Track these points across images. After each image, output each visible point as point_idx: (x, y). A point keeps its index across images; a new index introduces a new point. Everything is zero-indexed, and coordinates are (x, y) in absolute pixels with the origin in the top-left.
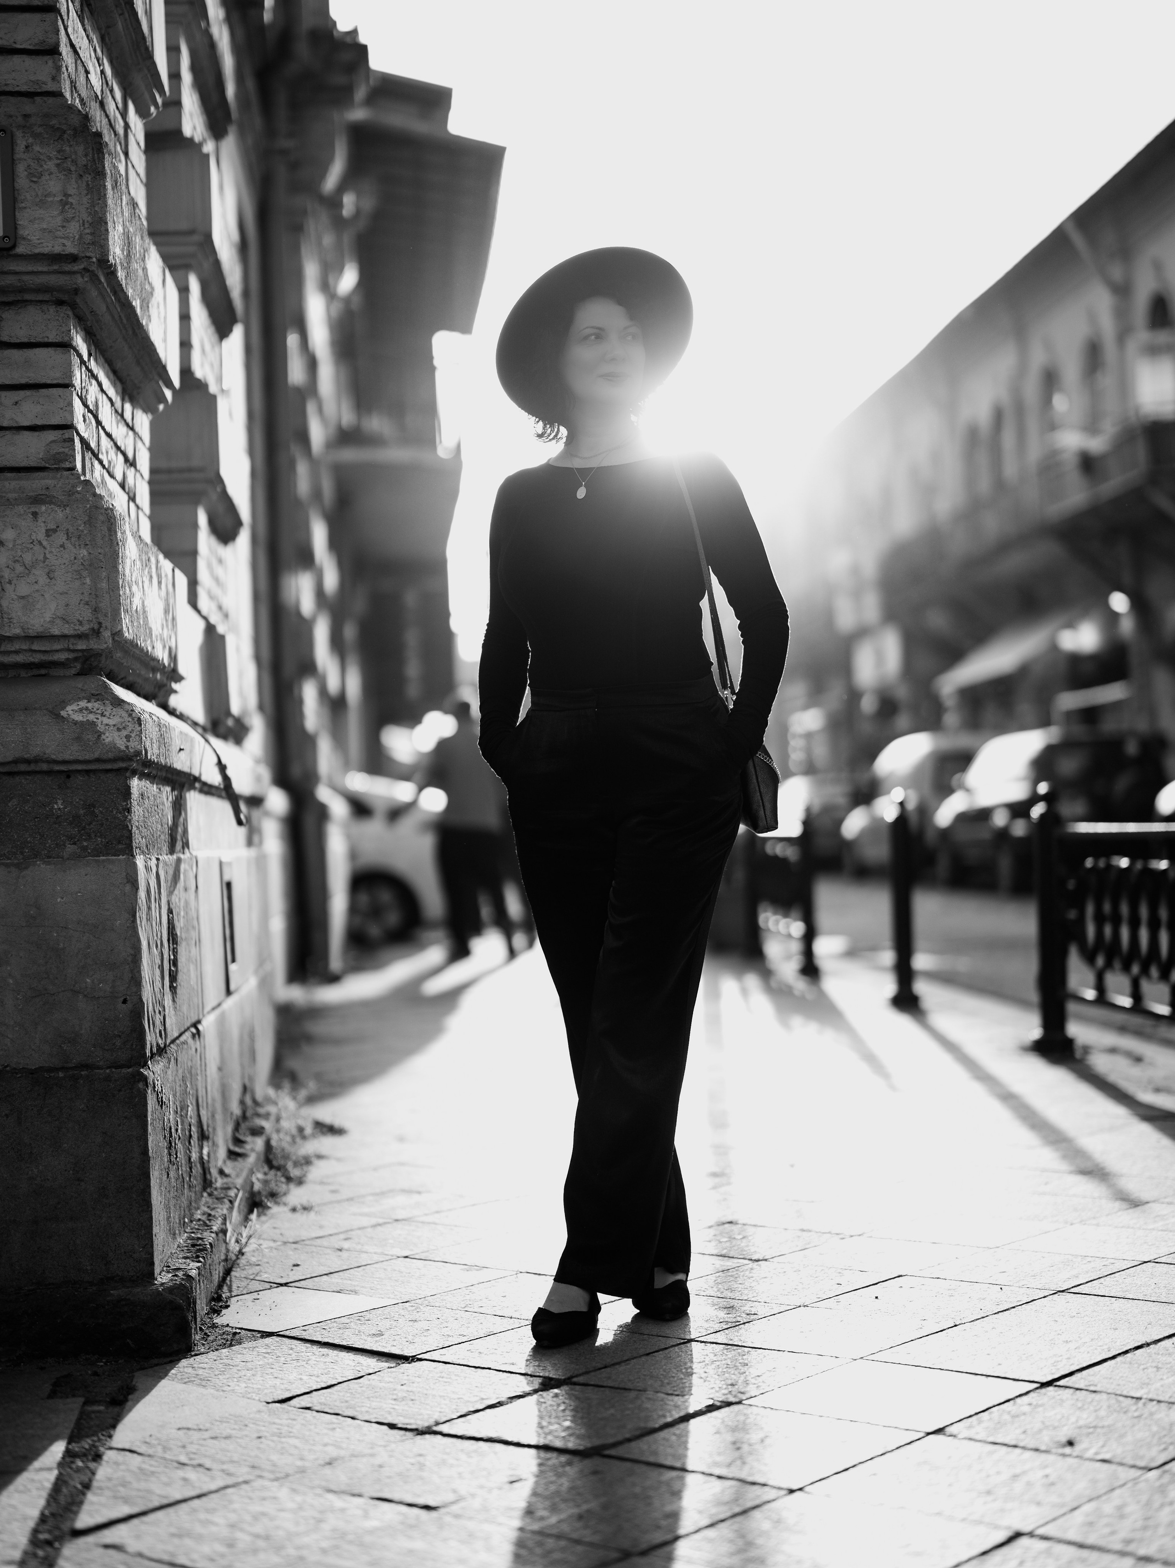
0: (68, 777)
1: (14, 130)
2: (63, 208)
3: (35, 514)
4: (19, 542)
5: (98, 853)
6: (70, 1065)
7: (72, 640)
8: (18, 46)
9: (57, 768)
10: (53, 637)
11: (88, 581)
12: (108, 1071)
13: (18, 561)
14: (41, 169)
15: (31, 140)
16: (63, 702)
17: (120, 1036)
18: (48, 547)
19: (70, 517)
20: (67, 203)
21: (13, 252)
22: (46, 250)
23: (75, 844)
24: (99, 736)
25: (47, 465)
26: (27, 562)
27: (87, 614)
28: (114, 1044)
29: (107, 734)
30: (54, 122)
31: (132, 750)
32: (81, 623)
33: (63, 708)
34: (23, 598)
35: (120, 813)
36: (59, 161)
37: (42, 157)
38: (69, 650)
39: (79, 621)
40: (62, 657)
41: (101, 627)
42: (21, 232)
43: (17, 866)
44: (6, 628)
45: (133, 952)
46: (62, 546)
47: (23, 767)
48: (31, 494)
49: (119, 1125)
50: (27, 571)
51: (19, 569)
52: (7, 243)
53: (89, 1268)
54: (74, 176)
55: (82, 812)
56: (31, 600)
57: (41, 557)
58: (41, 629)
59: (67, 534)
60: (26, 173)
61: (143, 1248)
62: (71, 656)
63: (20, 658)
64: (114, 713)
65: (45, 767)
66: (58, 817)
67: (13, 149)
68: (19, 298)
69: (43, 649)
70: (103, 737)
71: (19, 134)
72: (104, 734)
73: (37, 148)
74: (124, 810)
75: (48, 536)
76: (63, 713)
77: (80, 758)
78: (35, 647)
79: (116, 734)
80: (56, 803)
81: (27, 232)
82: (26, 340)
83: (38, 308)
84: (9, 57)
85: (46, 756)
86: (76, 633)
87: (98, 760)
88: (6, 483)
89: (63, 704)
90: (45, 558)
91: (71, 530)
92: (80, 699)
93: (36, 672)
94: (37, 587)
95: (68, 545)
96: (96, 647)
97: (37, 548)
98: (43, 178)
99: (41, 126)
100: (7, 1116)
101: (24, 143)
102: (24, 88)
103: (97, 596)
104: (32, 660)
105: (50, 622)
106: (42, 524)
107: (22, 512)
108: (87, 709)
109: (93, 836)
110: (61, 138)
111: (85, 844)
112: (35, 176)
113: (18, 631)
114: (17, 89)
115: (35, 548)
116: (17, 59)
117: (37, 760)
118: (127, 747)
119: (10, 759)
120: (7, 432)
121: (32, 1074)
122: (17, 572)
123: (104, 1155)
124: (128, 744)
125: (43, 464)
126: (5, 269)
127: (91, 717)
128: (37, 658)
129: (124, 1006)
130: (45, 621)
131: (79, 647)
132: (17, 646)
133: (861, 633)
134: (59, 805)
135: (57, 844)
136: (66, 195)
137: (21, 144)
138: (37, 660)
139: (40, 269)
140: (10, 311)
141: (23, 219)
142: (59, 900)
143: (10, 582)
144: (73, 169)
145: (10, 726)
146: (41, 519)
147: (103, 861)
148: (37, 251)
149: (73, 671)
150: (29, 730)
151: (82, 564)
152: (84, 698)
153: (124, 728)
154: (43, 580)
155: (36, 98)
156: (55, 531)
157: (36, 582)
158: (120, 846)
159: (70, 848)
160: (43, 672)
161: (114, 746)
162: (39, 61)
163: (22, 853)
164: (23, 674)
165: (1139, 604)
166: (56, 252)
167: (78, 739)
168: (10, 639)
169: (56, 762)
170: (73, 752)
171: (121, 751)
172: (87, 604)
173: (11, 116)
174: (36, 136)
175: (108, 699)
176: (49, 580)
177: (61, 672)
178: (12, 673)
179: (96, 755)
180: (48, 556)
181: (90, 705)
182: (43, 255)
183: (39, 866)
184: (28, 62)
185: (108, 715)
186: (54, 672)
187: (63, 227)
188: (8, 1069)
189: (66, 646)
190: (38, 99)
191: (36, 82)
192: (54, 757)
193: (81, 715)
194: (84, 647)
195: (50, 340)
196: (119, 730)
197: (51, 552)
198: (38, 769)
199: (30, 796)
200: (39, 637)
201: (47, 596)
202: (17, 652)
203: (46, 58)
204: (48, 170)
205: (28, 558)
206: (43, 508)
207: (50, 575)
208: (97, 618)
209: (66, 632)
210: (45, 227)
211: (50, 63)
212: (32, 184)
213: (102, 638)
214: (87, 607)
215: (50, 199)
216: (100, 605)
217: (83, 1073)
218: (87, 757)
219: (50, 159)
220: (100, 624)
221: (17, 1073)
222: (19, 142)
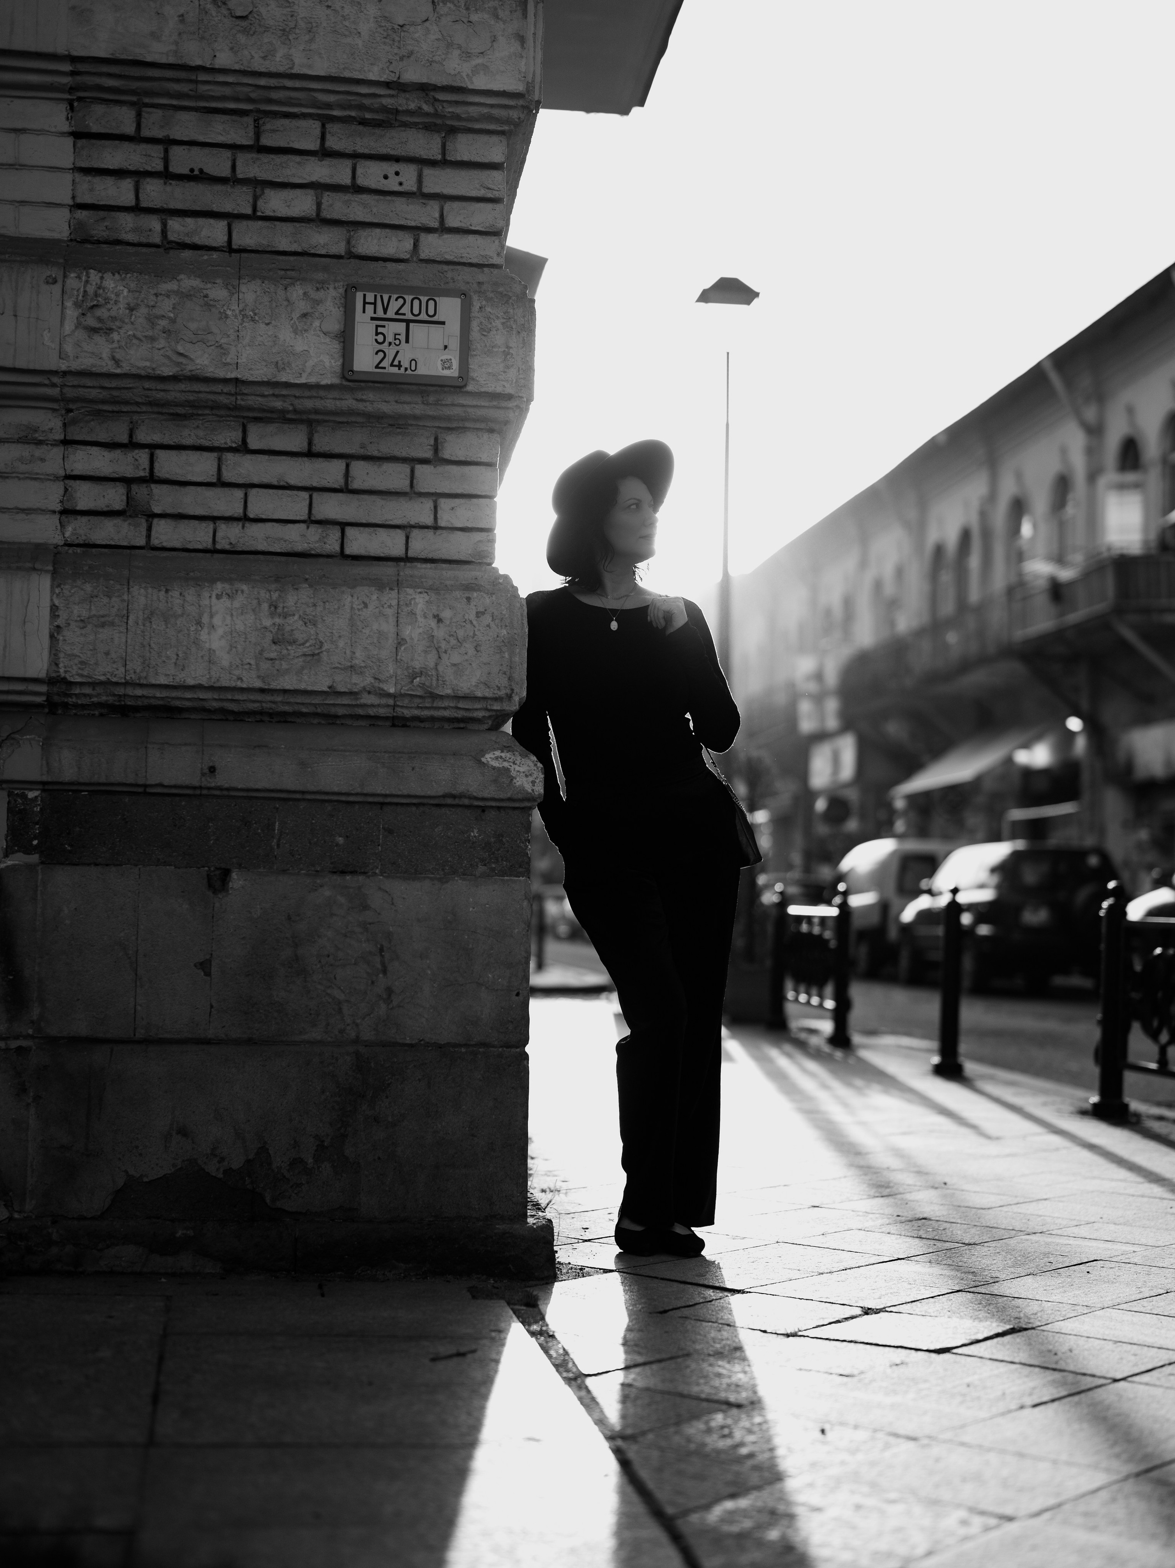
0: (483, 811)
1: (472, 294)
2: (506, 357)
3: (468, 599)
4: (454, 620)
5: (503, 873)
6: (472, 1043)
7: (489, 702)
8: (473, 228)
9: (476, 803)
10: (476, 699)
11: (506, 655)
12: (500, 1050)
13: (452, 635)
14: (490, 326)
15: (484, 303)
16: (482, 750)
17: (512, 1022)
18: (477, 625)
19: (495, 603)
20: (508, 354)
21: (465, 390)
22: (490, 390)
23: (485, 865)
24: (512, 780)
25: (473, 560)
26: (459, 637)
27: (504, 681)
28: (507, 1028)
29: (518, 779)
30: (501, 289)
31: (536, 793)
32: (499, 688)
33: (483, 756)
34: (454, 665)
35: (523, 843)
36: (504, 321)
37: (491, 316)
38: (486, 709)
39: (497, 686)
40: (480, 714)
41: (513, 692)
42: (472, 374)
43: (440, 880)
44: (440, 689)
45: (526, 955)
46: (488, 626)
47: (449, 801)
48: (463, 582)
49: (508, 1094)
50: (459, 644)
51: (453, 642)
52: (460, 382)
53: (477, 1207)
54: (514, 332)
55: (492, 840)
56: (461, 668)
57: (471, 634)
58: (467, 691)
59: (493, 616)
60: (478, 328)
61: (521, 1193)
62: (487, 714)
63: (446, 713)
64: (523, 762)
65: (466, 802)
66: (473, 843)
67: (470, 309)
68: (461, 425)
69: (467, 707)
70: (515, 781)
71: (475, 297)
72: (516, 778)
73: (489, 309)
74: (526, 840)
75: (478, 617)
76: (483, 760)
77: (496, 797)
78: (460, 705)
79: (525, 779)
80: (473, 832)
81: (476, 375)
82: (463, 459)
83: (475, 434)
84: (466, 236)
85: (470, 793)
86: (494, 696)
87: (510, 799)
88: (444, 572)
89: (483, 752)
90: (475, 635)
91: (496, 613)
92: (495, 749)
93: (456, 725)
94: (466, 657)
95: (493, 625)
96: (507, 708)
97: (468, 626)
98: (492, 333)
99: (493, 292)
100: (419, 1080)
101: (479, 305)
102: (475, 261)
103: (511, 668)
104: (456, 715)
105: (475, 686)
106: (474, 608)
107: (459, 596)
108: (501, 757)
109: (500, 859)
110: (507, 302)
111: (493, 866)
112: (485, 331)
113: (449, 692)
114: (469, 261)
115: (467, 626)
116: (471, 238)
117: (461, 796)
118: (533, 790)
119: (441, 794)
120: (444, 531)
121: (440, 1048)
122: (451, 644)
123: (494, 1117)
124: (534, 788)
125: (471, 559)
126: (456, 403)
127: (506, 764)
128: (460, 714)
129: (517, 998)
130: (471, 685)
131: (495, 708)
132: (446, 703)
133: (821, 736)
134: (475, 833)
135: (471, 865)
136: (508, 347)
137: (476, 305)
138: (460, 716)
139: (483, 404)
140: (453, 435)
141: (474, 363)
142: (471, 909)
143: (446, 652)
144: (514, 327)
145: (442, 767)
146: (473, 603)
147: (507, 880)
148: (483, 390)
149: (486, 727)
150: (457, 771)
151: (503, 641)
152: (498, 749)
153: (530, 775)
154: (471, 651)
155: (485, 269)
156: (483, 613)
157: (466, 654)
158: (521, 870)
159: (481, 869)
160: (462, 725)
161: (522, 789)
162: (488, 240)
163: (443, 870)
164: (446, 726)
165: (1093, 726)
166: (497, 391)
167: (495, 781)
168: (442, 697)
169: (476, 798)
170: (490, 792)
171: (528, 793)
172: (505, 673)
173: (468, 283)
174: (488, 300)
175: (517, 751)
176: (476, 652)
177: (476, 727)
178: (437, 725)
179: (509, 795)
180: (477, 633)
181: (503, 755)
182: (487, 393)
183: (457, 881)
184: (479, 240)
185: (518, 764)
186: (471, 726)
187: (505, 372)
188: (422, 1042)
189: (485, 706)
190: (486, 270)
191: (485, 257)
192: (475, 794)
193: (497, 762)
194: (499, 708)
195: (482, 460)
196: (526, 776)
197: (479, 630)
198: (461, 803)
199: (452, 824)
200: (465, 698)
201: (474, 665)
202: (445, 708)
203: (494, 238)
204: (496, 326)
205: (461, 634)
206: (475, 594)
207: (477, 648)
208: (511, 685)
209: (487, 695)
210: (490, 371)
211: (497, 242)
212: (482, 337)
213: (513, 701)
214: (504, 676)
215: (495, 350)
216: (513, 675)
217: (480, 1050)
218: (501, 796)
219: (498, 318)
220: (512, 690)
221: (428, 1047)
222: (475, 304)
